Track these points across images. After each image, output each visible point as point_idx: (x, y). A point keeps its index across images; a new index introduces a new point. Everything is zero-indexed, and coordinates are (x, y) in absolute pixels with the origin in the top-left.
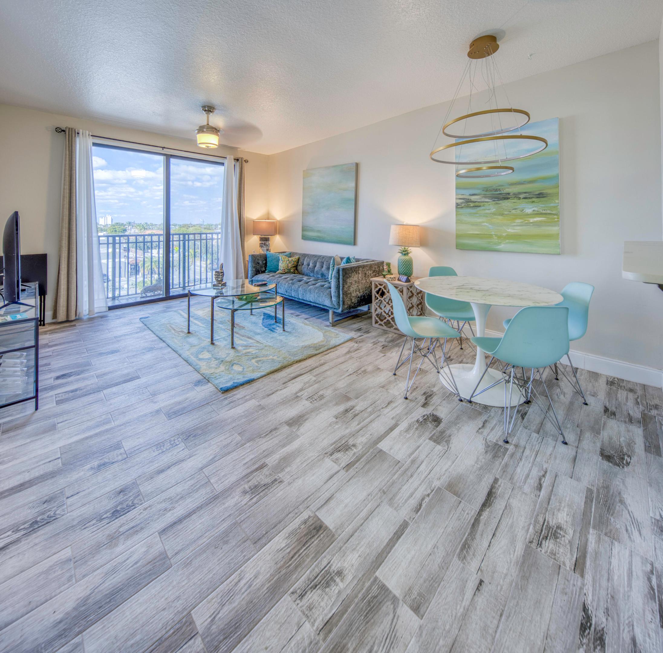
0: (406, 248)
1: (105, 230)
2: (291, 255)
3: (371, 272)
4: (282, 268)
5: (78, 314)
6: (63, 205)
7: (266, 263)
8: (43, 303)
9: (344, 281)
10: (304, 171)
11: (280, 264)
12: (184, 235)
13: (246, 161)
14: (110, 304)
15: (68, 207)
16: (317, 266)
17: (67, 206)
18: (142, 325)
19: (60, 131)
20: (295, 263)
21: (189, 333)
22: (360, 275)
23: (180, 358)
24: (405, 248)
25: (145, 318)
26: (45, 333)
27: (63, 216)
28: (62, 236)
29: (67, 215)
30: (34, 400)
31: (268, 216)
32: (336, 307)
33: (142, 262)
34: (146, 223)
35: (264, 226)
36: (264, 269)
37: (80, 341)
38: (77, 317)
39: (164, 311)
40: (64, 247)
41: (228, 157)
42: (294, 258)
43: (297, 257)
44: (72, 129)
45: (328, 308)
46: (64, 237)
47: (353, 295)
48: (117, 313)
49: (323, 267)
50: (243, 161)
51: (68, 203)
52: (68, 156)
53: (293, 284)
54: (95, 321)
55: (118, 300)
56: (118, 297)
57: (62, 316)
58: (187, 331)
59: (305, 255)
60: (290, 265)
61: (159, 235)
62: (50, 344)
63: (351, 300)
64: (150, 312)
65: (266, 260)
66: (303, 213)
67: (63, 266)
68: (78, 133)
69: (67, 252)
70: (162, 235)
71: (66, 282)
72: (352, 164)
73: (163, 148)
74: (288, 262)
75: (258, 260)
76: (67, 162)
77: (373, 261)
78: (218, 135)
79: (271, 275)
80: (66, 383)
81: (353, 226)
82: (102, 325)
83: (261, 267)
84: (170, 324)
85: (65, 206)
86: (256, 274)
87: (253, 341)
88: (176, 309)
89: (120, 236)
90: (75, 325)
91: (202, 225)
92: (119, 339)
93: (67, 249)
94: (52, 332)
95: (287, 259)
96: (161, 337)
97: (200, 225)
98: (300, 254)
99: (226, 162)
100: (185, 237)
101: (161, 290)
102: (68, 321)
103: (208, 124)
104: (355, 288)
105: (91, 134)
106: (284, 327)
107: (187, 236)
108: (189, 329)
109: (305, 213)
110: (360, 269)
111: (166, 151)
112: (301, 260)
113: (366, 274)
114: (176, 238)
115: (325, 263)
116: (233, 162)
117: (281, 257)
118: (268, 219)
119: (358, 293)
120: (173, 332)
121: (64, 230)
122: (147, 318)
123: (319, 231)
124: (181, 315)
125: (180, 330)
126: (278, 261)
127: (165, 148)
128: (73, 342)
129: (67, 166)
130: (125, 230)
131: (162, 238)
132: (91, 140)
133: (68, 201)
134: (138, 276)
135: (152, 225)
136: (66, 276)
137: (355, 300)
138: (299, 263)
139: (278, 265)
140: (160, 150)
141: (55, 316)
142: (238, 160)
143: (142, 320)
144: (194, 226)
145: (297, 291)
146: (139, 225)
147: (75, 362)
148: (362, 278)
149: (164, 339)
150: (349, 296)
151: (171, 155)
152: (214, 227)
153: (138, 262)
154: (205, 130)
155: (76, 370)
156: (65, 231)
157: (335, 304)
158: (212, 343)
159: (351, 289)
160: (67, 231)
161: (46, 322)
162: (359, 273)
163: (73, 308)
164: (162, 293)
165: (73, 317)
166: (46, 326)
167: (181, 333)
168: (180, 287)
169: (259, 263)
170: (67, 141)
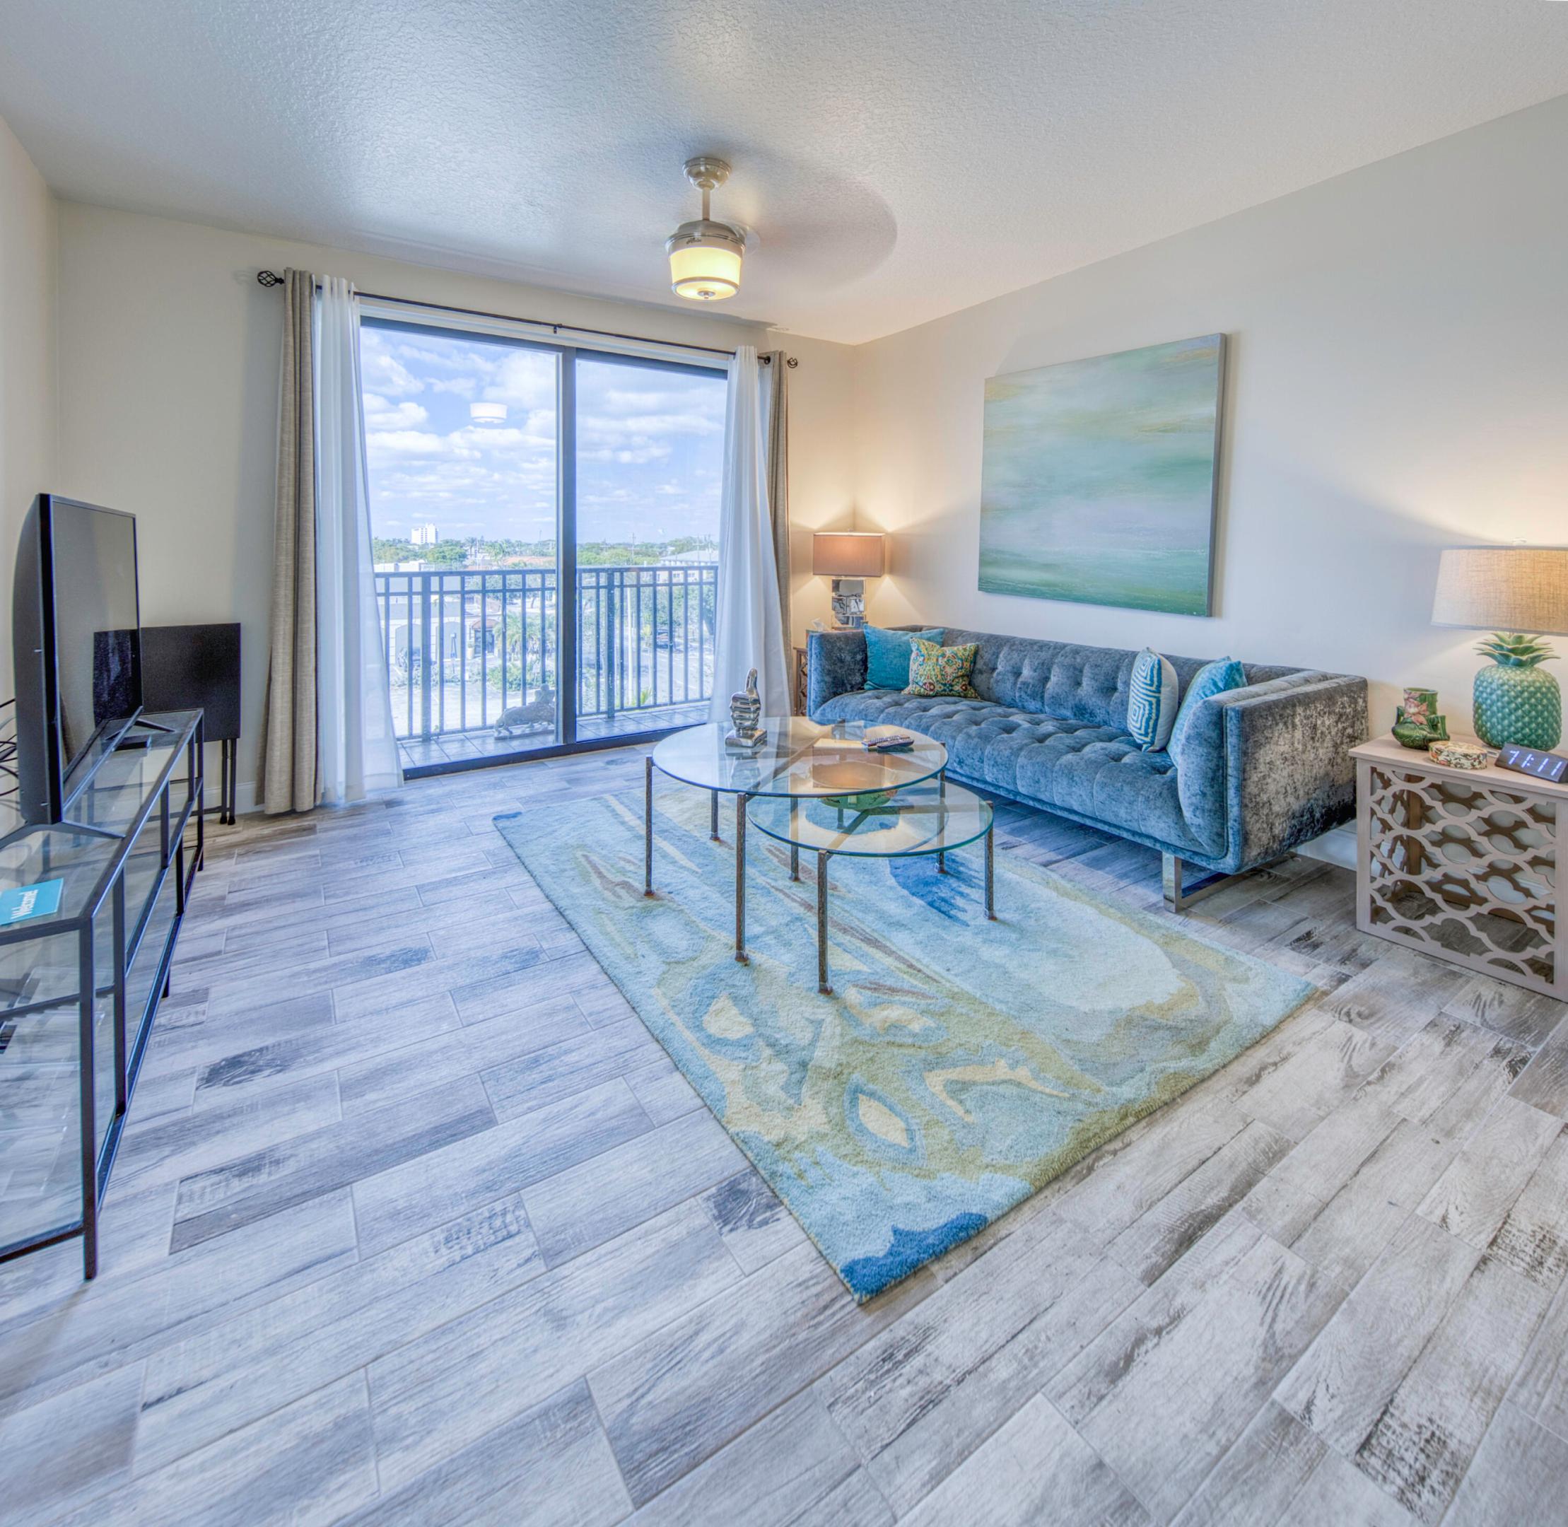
0: (1528, 637)
1: (423, 556)
2: (946, 638)
3: (1334, 718)
4: (923, 680)
5: (321, 790)
6: (281, 488)
7: (865, 661)
8: (229, 761)
9: (1246, 755)
10: (988, 381)
11: (913, 666)
12: (611, 573)
13: (793, 363)
14: (416, 758)
15: (292, 493)
16: (1053, 679)
17: (290, 490)
18: (501, 843)
19: (270, 280)
20: (967, 665)
21: (649, 893)
22: (1298, 734)
23: (634, 1019)
24: (1519, 640)
25: (508, 817)
26: (227, 851)
27: (279, 520)
28: (277, 575)
29: (291, 518)
30: (80, 1240)
31: (854, 521)
32: (1208, 848)
33: (500, 626)
34: (508, 542)
35: (847, 548)
36: (858, 678)
37: (316, 893)
38: (318, 803)
39: (562, 795)
40: (282, 607)
41: (740, 350)
42: (962, 649)
43: (971, 646)
44: (301, 273)
45: (1158, 847)
46: (282, 579)
47: (1276, 808)
48: (431, 791)
49: (1079, 684)
50: (784, 363)
51: (292, 483)
52: (291, 350)
53: (985, 738)
54: (370, 816)
55: (437, 743)
56: (438, 735)
57: (277, 800)
58: (642, 888)
59: (998, 642)
60: (949, 670)
61: (543, 573)
62: (232, 899)
63: (1271, 826)
64: (523, 793)
65: (864, 651)
66: (983, 510)
67: (280, 661)
68: (319, 287)
69: (290, 620)
70: (553, 571)
71: (288, 705)
72: (1204, 339)
73: (556, 327)
74: (942, 661)
75: (840, 650)
76: (291, 367)
77: (1325, 678)
78: (739, 252)
79: (887, 699)
80: (234, 1113)
81: (1205, 553)
82: (387, 833)
83: (851, 672)
84: (583, 846)
85: (285, 490)
86: (835, 694)
87: (889, 961)
88: (597, 787)
89: (441, 575)
90: (311, 830)
91: (630, 545)
92: (429, 897)
93: (290, 612)
94: (250, 848)
95: (937, 650)
96: (563, 903)
97: (627, 546)
98: (978, 637)
99: (734, 367)
100: (612, 580)
101: (550, 721)
102: (292, 813)
103: (706, 219)
104: (1283, 782)
105: (354, 289)
106: (990, 906)
107: (617, 575)
108: (649, 883)
109: (990, 511)
110: (1299, 710)
111: (564, 338)
112: (986, 655)
113: (1315, 727)
114: (587, 580)
115: (1087, 670)
116: (755, 365)
117: (917, 644)
118: (854, 530)
119: (1291, 799)
120: (597, 882)
121: (282, 558)
122: (515, 815)
123: (1047, 567)
124: (615, 814)
125: (619, 878)
126: (906, 654)
127: (561, 326)
128: (295, 896)
129: (291, 378)
130: (463, 556)
131: (551, 581)
132: (355, 310)
133: (292, 477)
134: (489, 656)
135: (520, 544)
136: (288, 686)
137: (1281, 828)
138: (980, 665)
139: (906, 670)
140: (544, 334)
141: (260, 796)
142: (768, 360)
143: (501, 824)
144: (613, 547)
145: (1008, 766)
146: (493, 545)
147: (286, 994)
148: (1305, 745)
149: (570, 914)
150: (1265, 811)
151: (579, 350)
152: (657, 550)
153: (488, 624)
154: (697, 235)
155: (281, 1037)
156: (286, 561)
157: (1203, 839)
158: (742, 958)
159: (1272, 787)
160: (290, 562)
161: (237, 812)
162: (1294, 726)
163: (306, 777)
164: (552, 727)
165: (306, 803)
166: (238, 825)
167: (622, 892)
168: (598, 712)
169: (841, 661)
170: (290, 308)
